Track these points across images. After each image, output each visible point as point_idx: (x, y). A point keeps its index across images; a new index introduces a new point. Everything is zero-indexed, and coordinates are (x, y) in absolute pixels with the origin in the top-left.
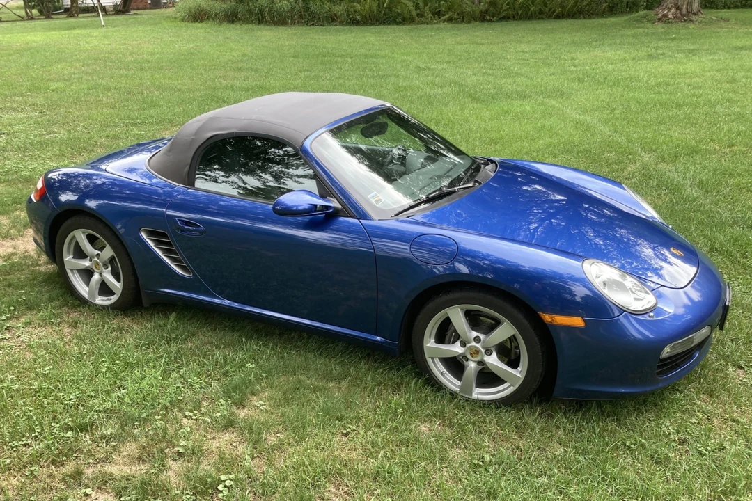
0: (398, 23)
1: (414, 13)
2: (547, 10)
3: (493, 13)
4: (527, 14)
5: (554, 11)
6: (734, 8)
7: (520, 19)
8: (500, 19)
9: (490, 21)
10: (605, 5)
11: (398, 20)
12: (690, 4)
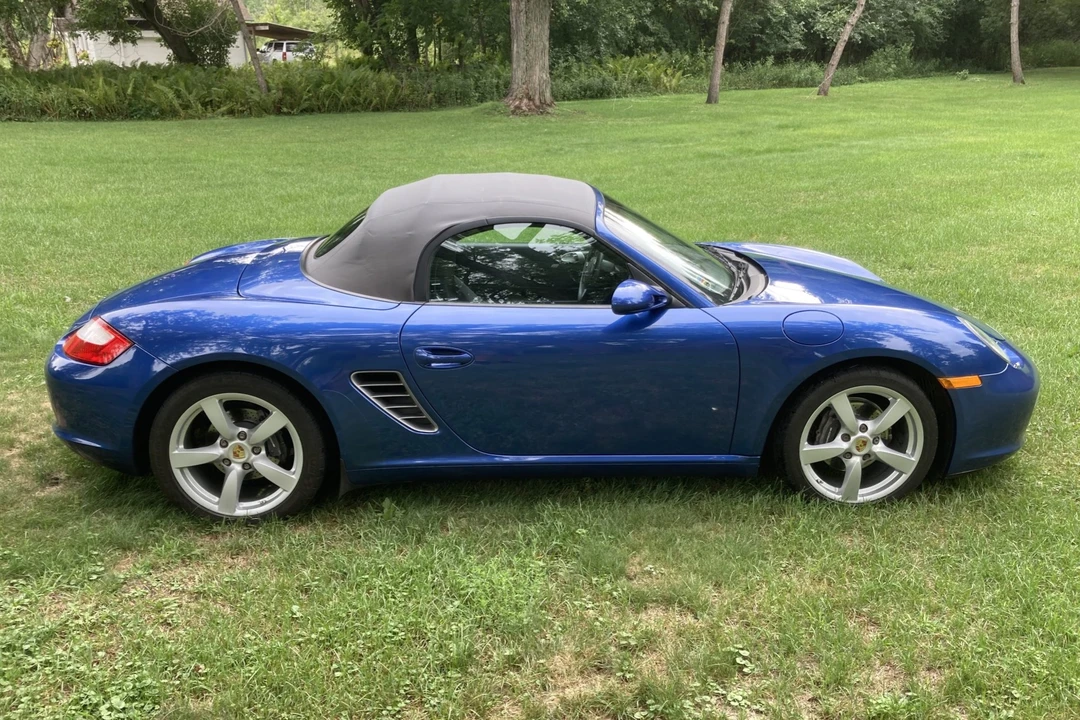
0: (155, 118)
1: (176, 103)
2: (362, 100)
3: (291, 104)
4: (336, 105)
5: (371, 102)
6: (573, 99)
7: (329, 111)
8: (302, 111)
9: (289, 114)
10: (430, 95)
11: (153, 113)
12: (542, 94)
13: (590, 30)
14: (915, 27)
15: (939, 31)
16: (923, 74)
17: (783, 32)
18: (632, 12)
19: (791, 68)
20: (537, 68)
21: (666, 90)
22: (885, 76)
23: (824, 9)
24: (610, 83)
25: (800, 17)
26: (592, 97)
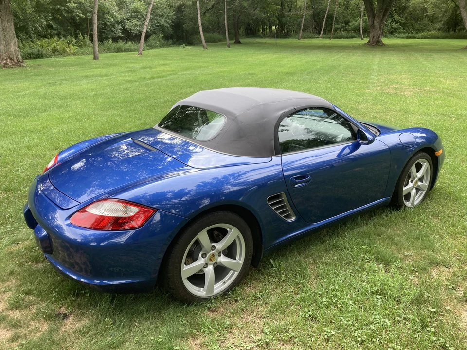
12: (17, 57)
13: (24, 26)
14: (162, 28)
15: (170, 29)
16: (168, 46)
17: (113, 29)
18: (42, 19)
19: (121, 44)
20: (12, 44)
21: (69, 55)
22: (156, 47)
23: (128, 19)
24: (42, 51)
25: (119, 23)
26: (34, 58)
